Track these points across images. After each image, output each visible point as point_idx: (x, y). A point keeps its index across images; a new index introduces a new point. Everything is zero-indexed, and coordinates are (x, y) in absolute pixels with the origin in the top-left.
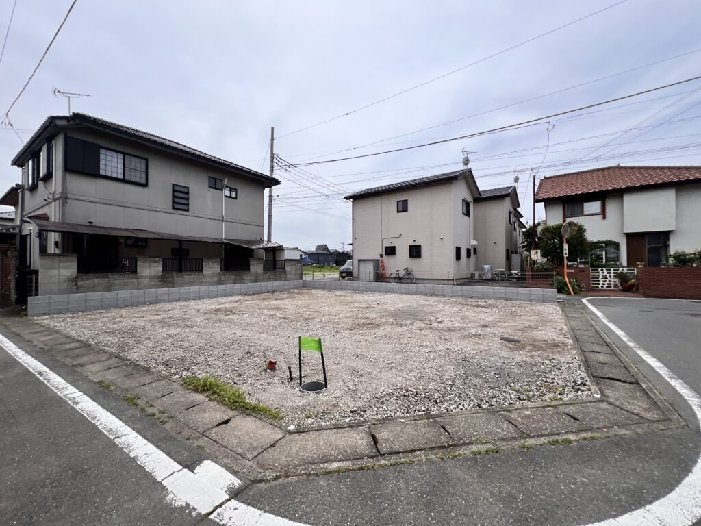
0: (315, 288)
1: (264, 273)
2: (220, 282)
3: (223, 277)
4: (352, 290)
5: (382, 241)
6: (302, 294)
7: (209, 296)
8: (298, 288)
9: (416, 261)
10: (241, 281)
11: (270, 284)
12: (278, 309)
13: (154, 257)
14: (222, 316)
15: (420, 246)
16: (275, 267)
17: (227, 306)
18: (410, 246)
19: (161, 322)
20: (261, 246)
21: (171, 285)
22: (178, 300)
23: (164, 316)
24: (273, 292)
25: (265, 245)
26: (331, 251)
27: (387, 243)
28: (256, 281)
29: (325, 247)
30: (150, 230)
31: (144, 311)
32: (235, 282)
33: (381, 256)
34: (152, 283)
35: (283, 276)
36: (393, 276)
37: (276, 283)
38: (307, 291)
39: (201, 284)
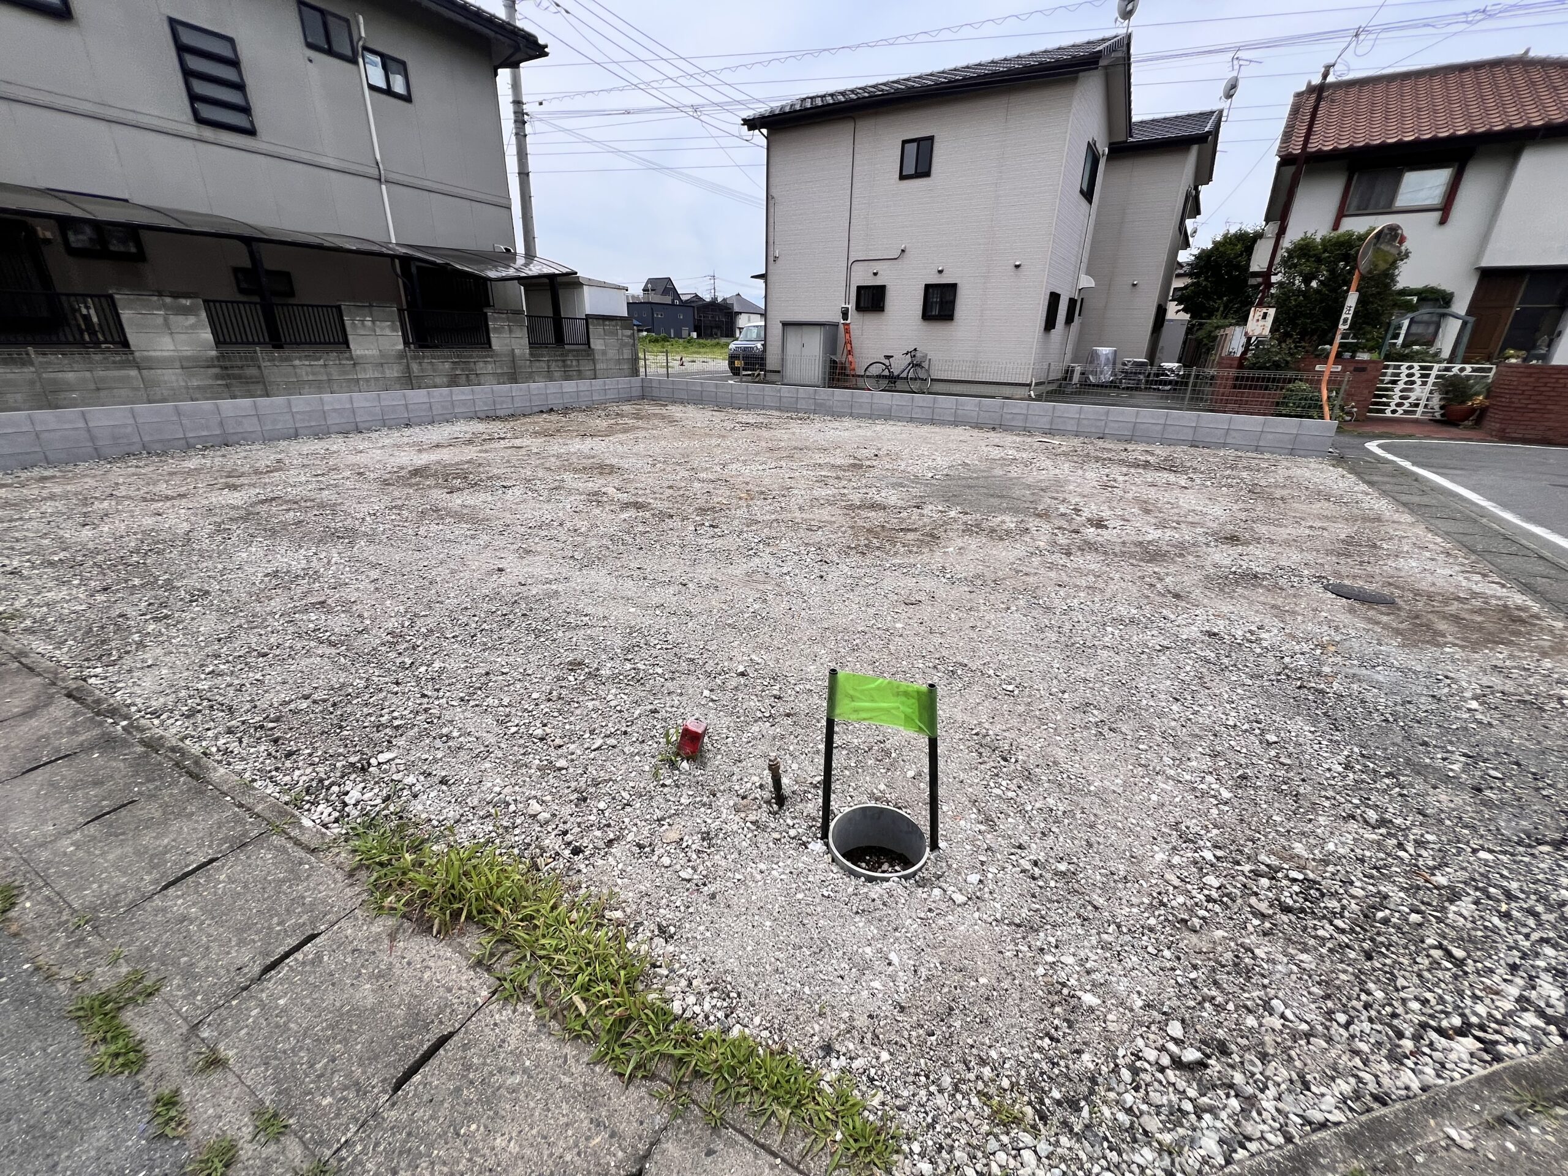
0: (674, 402)
1: (531, 354)
2: (409, 381)
3: (415, 367)
4: (779, 409)
5: (849, 269)
6: (648, 417)
7: (386, 422)
8: (628, 400)
9: (939, 329)
10: (471, 379)
11: (553, 387)
12: (605, 469)
13: (176, 296)
14: (438, 496)
15: (953, 287)
16: (560, 339)
17: (446, 455)
18: (928, 287)
19: (245, 519)
20: (511, 272)
21: (259, 388)
22: (295, 435)
23: (253, 492)
24: (566, 410)
25: (520, 267)
26: (684, 298)
27: (863, 277)
28: (513, 378)
29: (665, 286)
30: (136, 200)
31: (190, 472)
32: (453, 382)
33: (845, 314)
34: (195, 383)
35: (586, 366)
36: (875, 370)
37: (569, 386)
38: (656, 410)
39: (355, 384)
